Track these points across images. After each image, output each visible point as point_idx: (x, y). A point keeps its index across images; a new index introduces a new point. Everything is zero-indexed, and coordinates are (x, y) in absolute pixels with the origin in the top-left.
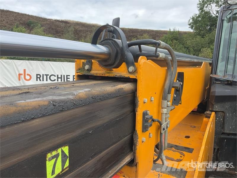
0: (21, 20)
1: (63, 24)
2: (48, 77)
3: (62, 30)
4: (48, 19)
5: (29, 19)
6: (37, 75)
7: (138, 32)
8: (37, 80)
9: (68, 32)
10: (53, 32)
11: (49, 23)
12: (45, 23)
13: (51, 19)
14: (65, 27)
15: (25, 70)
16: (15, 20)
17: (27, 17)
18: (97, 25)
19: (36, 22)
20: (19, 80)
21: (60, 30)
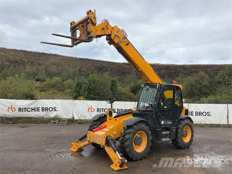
0: (96, 65)
1: (128, 66)
2: (104, 110)
3: (128, 71)
4: (117, 63)
5: (102, 64)
6: (98, 109)
7: (201, 68)
8: (97, 112)
9: (132, 73)
10: (120, 74)
11: (117, 66)
12: (114, 66)
13: (119, 63)
14: (130, 69)
15: (91, 106)
16: (92, 66)
17: (101, 63)
18: (159, 64)
19: (107, 66)
20: (88, 112)
21: (125, 71)
